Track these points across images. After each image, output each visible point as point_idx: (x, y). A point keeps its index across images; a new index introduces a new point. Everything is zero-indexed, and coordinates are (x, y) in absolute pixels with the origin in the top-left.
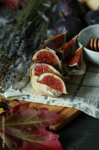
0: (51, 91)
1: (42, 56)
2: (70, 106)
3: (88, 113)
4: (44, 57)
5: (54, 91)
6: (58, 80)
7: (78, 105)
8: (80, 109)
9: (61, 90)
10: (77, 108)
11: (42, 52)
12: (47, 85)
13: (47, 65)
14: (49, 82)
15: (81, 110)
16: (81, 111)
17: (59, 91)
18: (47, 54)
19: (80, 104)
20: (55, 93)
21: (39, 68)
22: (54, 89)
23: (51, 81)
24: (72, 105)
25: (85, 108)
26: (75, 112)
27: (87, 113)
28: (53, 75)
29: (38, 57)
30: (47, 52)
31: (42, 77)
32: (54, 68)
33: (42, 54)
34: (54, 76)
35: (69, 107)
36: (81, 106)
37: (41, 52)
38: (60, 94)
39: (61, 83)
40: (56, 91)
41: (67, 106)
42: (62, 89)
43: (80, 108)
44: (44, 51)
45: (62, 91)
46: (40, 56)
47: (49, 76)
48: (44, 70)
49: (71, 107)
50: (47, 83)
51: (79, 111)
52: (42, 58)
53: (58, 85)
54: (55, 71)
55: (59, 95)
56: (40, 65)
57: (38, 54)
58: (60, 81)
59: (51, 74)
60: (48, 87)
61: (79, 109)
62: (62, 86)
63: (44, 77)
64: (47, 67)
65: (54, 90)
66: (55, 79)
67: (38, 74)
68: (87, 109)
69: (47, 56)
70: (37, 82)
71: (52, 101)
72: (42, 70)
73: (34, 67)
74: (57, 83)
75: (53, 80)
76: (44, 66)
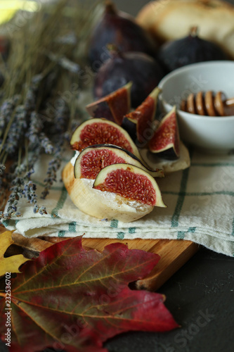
0: (128, 204)
1: (92, 135)
2: (173, 235)
3: (214, 246)
4: (97, 135)
5: (134, 204)
7: (190, 234)
8: (196, 240)
10: (189, 237)
11: (92, 126)
12: (116, 192)
13: (110, 149)
14: (122, 185)
15: (198, 242)
16: (197, 244)
17: (146, 203)
18: (102, 129)
19: (193, 229)
20: (139, 207)
21: (91, 158)
22: (135, 198)
23: (126, 181)
24: (176, 234)
25: (206, 237)
26: (185, 247)
27: (211, 248)
28: (129, 168)
29: (83, 137)
30: (102, 124)
31: (103, 176)
33: (91, 130)
34: (132, 171)
35: (170, 238)
36: (197, 235)
37: (88, 126)
39: (150, 184)
40: (138, 204)
41: (165, 238)
42: (152, 197)
43: (195, 237)
44: (96, 124)
45: (153, 202)
46: (88, 135)
47: (120, 172)
48: (103, 161)
49: (175, 237)
50: (117, 189)
51: (194, 245)
52: (91, 138)
53: (143, 190)
56: (94, 150)
57: (83, 131)
58: (147, 180)
60: (120, 197)
61: (194, 240)
62: (152, 191)
63: (108, 175)
64: (111, 153)
65: (134, 202)
66: (135, 176)
67: (90, 171)
68: (211, 239)
69: (102, 133)
70: (94, 187)
71: (127, 231)
72: (98, 162)
73: (81, 157)
74: (139, 185)
75: (130, 179)
76: (104, 152)
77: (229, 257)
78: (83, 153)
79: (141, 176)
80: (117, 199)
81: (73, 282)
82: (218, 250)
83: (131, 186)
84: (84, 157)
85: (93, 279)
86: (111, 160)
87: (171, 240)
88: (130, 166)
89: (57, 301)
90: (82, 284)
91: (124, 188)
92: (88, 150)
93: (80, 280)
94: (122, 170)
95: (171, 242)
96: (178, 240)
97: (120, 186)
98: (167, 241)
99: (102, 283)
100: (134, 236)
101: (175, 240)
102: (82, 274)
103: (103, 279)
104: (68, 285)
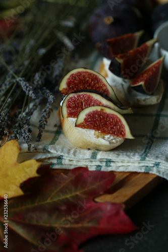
0: (103, 138)
1: (76, 82)
2: (141, 169)
4: (81, 81)
5: (108, 138)
6: (113, 117)
8: (160, 173)
9: (121, 134)
10: (154, 171)
11: (76, 75)
12: (93, 128)
13: (88, 94)
14: (98, 123)
15: (161, 175)
17: (118, 136)
19: (157, 165)
20: (112, 140)
21: (74, 101)
22: (109, 133)
23: (101, 120)
24: (144, 168)
26: (151, 179)
28: (102, 110)
29: (69, 84)
30: (84, 72)
31: (83, 116)
32: (101, 98)
33: (75, 78)
34: (104, 111)
35: (139, 171)
36: (160, 169)
37: (73, 74)
38: (120, 141)
39: (120, 121)
40: (112, 138)
41: (134, 170)
42: (122, 131)
43: (159, 172)
44: (79, 72)
45: (124, 135)
46: (73, 82)
47: (95, 113)
48: (84, 103)
49: (143, 171)
50: (94, 126)
51: (158, 178)
52: (76, 85)
53: (115, 126)
54: (104, 101)
55: (119, 144)
56: (76, 95)
57: (69, 79)
58: (117, 118)
59: (98, 108)
60: (97, 133)
61: (158, 174)
62: (122, 126)
63: (86, 115)
64: (89, 97)
65: (108, 136)
66: (108, 115)
67: (74, 112)
69: (84, 80)
70: (76, 126)
71: (104, 164)
72: (80, 104)
73: (66, 101)
74: (111, 122)
75: (104, 118)
76: (83, 96)
78: (68, 98)
79: (112, 115)
80: (95, 134)
81: (46, 200)
83: (105, 124)
84: (69, 101)
85: (63, 197)
86: (89, 103)
87: (139, 173)
88: (103, 108)
89: (35, 216)
90: (54, 202)
91: (99, 125)
92: (71, 95)
93: (52, 199)
94: (97, 111)
95: (139, 175)
96: (144, 173)
97: (97, 124)
98: (136, 173)
99: (70, 199)
100: (110, 169)
101: (142, 173)
102: (53, 194)
103: (71, 197)
104: (43, 203)
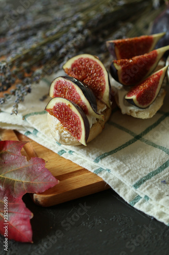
2: (93, 168)
3: (119, 190)
5: (65, 134)
7: (106, 172)
8: (106, 179)
9: (77, 135)
10: (102, 176)
15: (107, 181)
16: (106, 183)
17: (74, 136)
19: (109, 170)
20: (66, 138)
22: (68, 130)
23: (66, 114)
24: (97, 168)
25: (116, 180)
27: (116, 190)
28: (69, 105)
34: (71, 108)
35: (90, 170)
36: (111, 175)
40: (68, 135)
41: (86, 168)
42: (79, 134)
43: (107, 177)
45: (79, 138)
47: (63, 105)
49: (93, 171)
51: (103, 183)
53: (75, 126)
61: (104, 179)
62: (80, 129)
63: (56, 104)
65: (66, 132)
68: (119, 183)
77: (127, 203)
80: (57, 125)
82: (121, 194)
87: (90, 172)
95: (89, 173)
96: (93, 173)
